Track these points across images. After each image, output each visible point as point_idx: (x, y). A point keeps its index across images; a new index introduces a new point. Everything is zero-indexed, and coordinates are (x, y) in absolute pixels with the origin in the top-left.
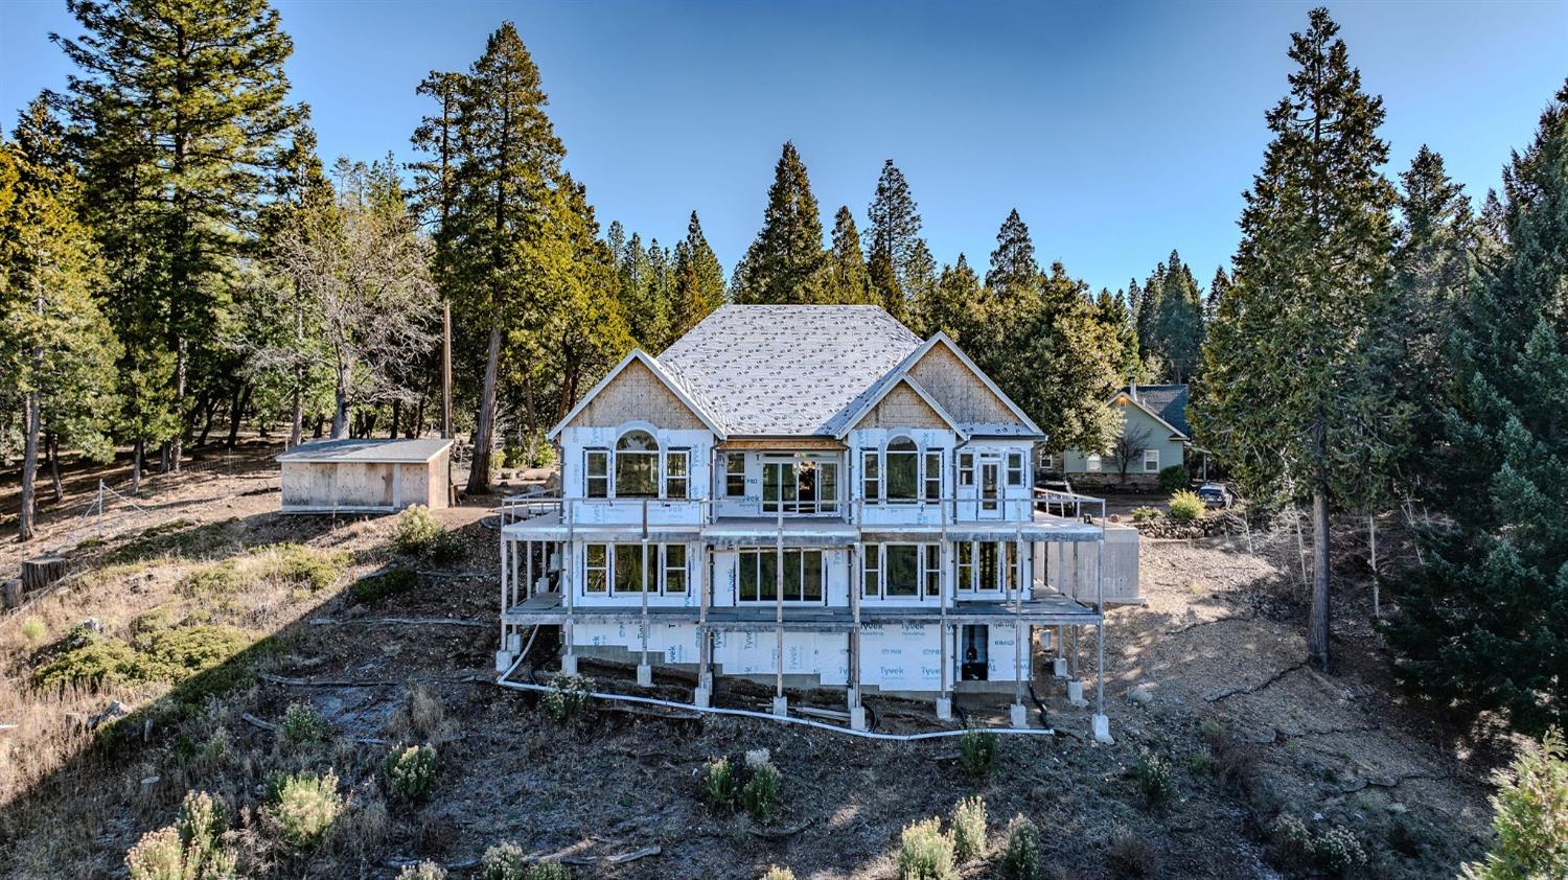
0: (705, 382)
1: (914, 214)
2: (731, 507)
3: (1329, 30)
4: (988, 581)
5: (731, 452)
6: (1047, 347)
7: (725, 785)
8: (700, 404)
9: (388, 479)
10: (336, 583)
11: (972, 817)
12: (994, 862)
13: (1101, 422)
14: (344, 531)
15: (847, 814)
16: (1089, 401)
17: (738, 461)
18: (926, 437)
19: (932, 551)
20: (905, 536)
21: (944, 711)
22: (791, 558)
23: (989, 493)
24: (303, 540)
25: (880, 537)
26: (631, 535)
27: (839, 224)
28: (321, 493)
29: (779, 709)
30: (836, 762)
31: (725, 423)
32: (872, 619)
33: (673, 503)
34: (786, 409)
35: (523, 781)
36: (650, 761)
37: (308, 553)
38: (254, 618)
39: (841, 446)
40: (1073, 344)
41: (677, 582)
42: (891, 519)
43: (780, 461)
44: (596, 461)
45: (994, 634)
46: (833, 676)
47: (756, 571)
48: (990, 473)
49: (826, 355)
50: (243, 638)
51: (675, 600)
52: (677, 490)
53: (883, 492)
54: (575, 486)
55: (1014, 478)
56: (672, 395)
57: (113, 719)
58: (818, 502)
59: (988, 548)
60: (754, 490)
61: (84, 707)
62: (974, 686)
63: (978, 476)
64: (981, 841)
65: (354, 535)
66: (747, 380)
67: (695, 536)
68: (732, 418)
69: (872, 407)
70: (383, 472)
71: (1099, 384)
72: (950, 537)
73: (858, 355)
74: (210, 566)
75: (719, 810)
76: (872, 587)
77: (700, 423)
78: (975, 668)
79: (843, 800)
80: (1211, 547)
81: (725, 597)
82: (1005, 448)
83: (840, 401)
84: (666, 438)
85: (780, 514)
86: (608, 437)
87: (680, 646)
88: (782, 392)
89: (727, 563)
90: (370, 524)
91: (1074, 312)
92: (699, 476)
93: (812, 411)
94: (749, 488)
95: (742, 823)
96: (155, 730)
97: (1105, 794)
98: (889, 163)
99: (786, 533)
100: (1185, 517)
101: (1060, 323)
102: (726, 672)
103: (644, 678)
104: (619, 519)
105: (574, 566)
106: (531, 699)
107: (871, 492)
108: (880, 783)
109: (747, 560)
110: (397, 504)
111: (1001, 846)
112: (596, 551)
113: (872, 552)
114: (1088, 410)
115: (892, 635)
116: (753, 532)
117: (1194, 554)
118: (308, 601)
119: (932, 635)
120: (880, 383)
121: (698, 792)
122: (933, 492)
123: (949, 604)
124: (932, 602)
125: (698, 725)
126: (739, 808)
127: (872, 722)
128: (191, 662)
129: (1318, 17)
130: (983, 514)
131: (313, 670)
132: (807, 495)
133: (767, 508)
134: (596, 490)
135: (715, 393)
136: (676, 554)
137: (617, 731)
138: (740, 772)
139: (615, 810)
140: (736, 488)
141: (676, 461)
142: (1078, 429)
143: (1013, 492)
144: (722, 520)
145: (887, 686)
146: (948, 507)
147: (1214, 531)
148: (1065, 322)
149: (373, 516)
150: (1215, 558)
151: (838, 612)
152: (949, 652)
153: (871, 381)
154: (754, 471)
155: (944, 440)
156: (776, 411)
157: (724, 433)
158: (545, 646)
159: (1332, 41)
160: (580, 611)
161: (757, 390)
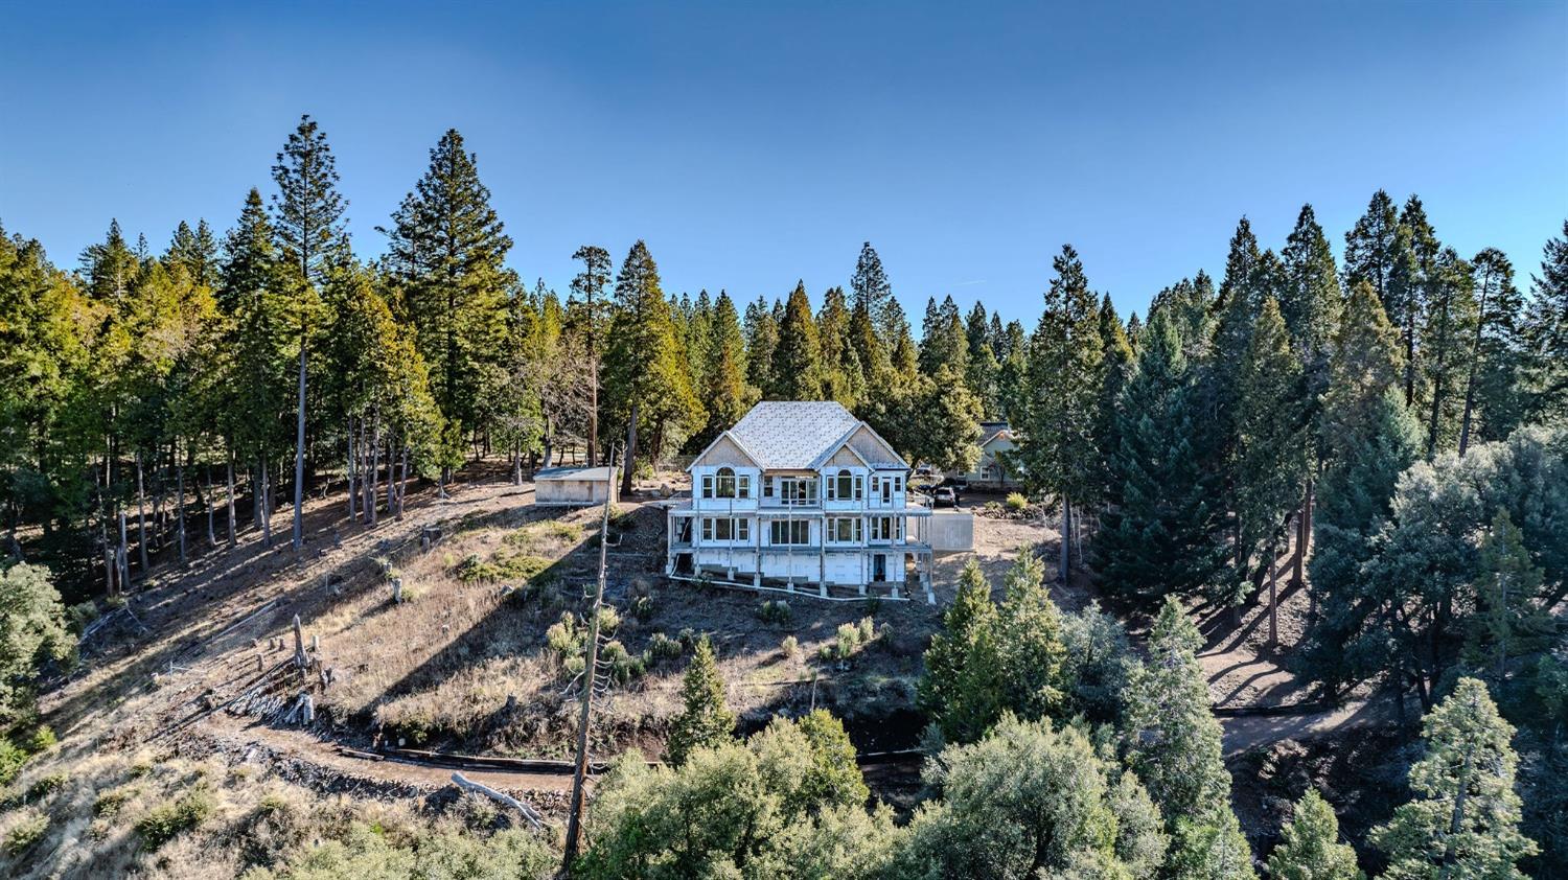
0: (754, 443)
1: (886, 283)
2: (767, 501)
3: (1073, 255)
4: (886, 536)
5: (767, 478)
6: (936, 414)
7: (769, 613)
8: (752, 453)
9: (590, 489)
10: (581, 538)
11: (867, 624)
12: (875, 642)
13: (967, 455)
14: (573, 515)
15: (817, 625)
16: (961, 443)
17: (769, 480)
18: (856, 471)
19: (859, 521)
20: (845, 515)
21: (862, 591)
22: (795, 524)
23: (886, 494)
24: (554, 519)
25: (835, 515)
26: (724, 514)
27: (827, 301)
28: (556, 496)
29: (790, 589)
30: (814, 607)
31: (766, 463)
32: (829, 551)
33: (743, 500)
34: (792, 456)
35: (688, 612)
36: (738, 606)
37: (560, 524)
38: (548, 554)
39: (817, 475)
40: (951, 410)
41: (744, 536)
42: (839, 507)
43: (790, 480)
44: (707, 482)
45: (888, 560)
46: (814, 578)
47: (779, 531)
48: (886, 485)
49: (812, 429)
50: (548, 562)
51: (743, 543)
52: (744, 494)
53: (836, 495)
54: (698, 492)
55: (898, 488)
56: (741, 451)
57: (508, 592)
58: (807, 499)
59: (886, 520)
60: (778, 493)
61: (494, 589)
62: (879, 584)
63: (881, 488)
64: (870, 633)
65: (579, 516)
66: (773, 442)
67: (754, 515)
68: (768, 461)
69: (831, 456)
70: (588, 485)
71: (967, 433)
72: (865, 515)
73: (827, 429)
74: (513, 531)
75: (766, 621)
76: (831, 539)
77: (753, 463)
78: (880, 575)
79: (817, 620)
80: (1026, 523)
81: (765, 543)
82: (894, 474)
83: (817, 452)
84: (739, 471)
85: (790, 505)
86: (712, 471)
87: (747, 564)
88: (790, 448)
89: (767, 526)
90: (586, 511)
91: (952, 393)
92: (754, 488)
93: (804, 457)
94: (774, 492)
95: (776, 626)
96: (528, 596)
97: (927, 622)
98: (867, 245)
99: (792, 513)
100: (1014, 507)
101: (945, 400)
102: (766, 575)
103: (731, 576)
104: (718, 507)
105: (697, 528)
106: (684, 583)
107: (831, 495)
108: (833, 615)
109: (775, 525)
110: (595, 501)
111: (879, 636)
112: (707, 523)
113: (831, 521)
114: (961, 449)
115: (841, 559)
116: (779, 513)
117: (1013, 528)
118: (571, 547)
119: (857, 558)
120: (837, 443)
121: (758, 616)
122: (859, 495)
123: (866, 545)
124: (858, 544)
125: (756, 593)
126: (774, 621)
127: (830, 593)
128: (528, 571)
129: (1067, 249)
130: (884, 505)
131: (585, 573)
132: (802, 495)
133: (784, 502)
134: (707, 494)
135: (759, 448)
136: (744, 523)
137: (722, 595)
138: (774, 608)
139: (727, 622)
140: (769, 492)
141: (745, 481)
142: (954, 459)
143: (898, 495)
144: (763, 508)
145: (838, 582)
146: (865, 502)
147: (1029, 516)
148: (947, 400)
149: (586, 507)
150: (1025, 530)
151: (815, 549)
152: (865, 566)
153: (833, 442)
154: (777, 485)
155: (864, 472)
156: (788, 457)
157: (765, 468)
158: (685, 563)
159: (1074, 261)
160: (702, 549)
161: (778, 446)
